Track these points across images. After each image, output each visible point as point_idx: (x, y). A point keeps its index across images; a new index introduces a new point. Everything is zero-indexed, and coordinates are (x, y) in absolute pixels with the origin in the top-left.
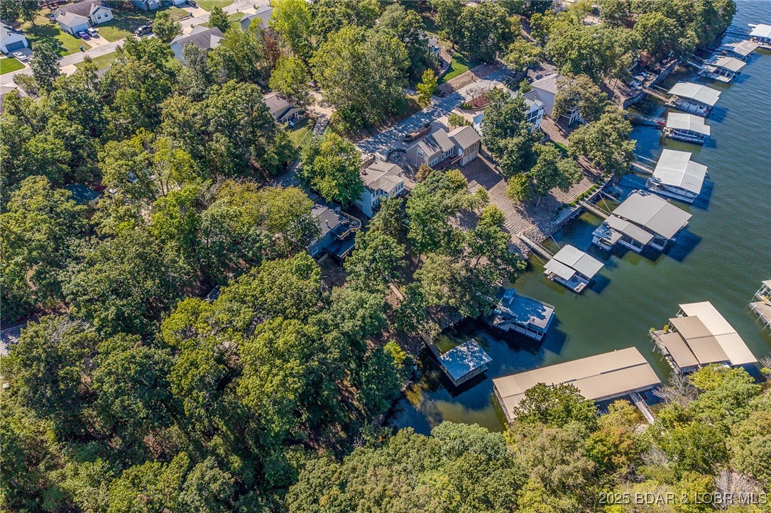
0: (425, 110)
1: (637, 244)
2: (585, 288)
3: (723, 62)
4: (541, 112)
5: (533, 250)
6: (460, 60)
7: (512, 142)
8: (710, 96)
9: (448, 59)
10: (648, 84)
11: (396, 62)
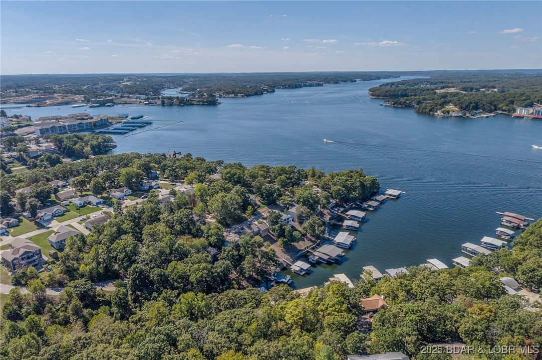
0: (249, 220)
1: (324, 260)
2: (304, 274)
3: (370, 203)
4: (291, 219)
5: (288, 264)
6: (263, 204)
7: (277, 227)
8: (361, 214)
9: (259, 203)
10: (339, 212)
11: (237, 203)
